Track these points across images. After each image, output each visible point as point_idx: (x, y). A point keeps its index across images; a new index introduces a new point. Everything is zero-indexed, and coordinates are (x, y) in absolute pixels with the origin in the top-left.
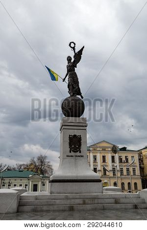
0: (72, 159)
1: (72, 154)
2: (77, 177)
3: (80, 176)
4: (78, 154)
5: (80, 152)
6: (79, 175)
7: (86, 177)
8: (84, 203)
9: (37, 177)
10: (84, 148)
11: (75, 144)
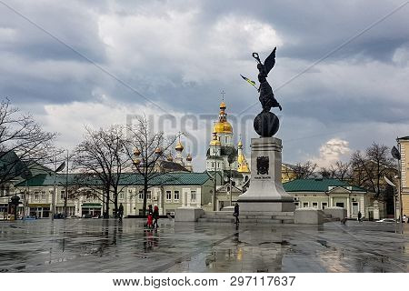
0: (260, 181)
1: (260, 175)
4: (265, 175)
5: (268, 174)
6: (262, 196)
8: (247, 218)
9: (341, 190)
10: (271, 169)
11: (262, 165)
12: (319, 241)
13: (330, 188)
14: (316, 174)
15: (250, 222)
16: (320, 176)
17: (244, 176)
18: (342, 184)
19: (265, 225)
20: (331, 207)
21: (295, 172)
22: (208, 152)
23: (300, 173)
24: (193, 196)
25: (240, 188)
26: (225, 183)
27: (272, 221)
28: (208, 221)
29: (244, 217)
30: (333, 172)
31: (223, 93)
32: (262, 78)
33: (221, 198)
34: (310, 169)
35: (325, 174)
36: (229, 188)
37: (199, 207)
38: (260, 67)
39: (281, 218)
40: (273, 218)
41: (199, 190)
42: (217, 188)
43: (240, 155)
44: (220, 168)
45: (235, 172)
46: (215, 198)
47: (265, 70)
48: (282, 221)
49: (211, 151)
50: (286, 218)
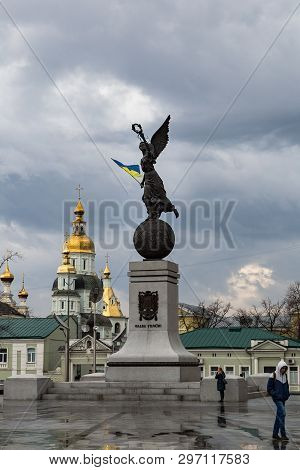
0: (143, 331)
1: (144, 322)
2: (143, 358)
3: (148, 358)
4: (153, 322)
5: (156, 319)
6: (147, 355)
7: (158, 358)
9: (272, 346)
10: (163, 312)
11: (148, 305)
12: (246, 430)
13: (253, 343)
14: (231, 321)
15: (129, 400)
16: (237, 324)
17: (113, 323)
18: (272, 336)
19: (153, 404)
20: (256, 374)
21: (195, 317)
22: (55, 284)
23: (204, 318)
24: (31, 357)
25: (109, 342)
26: (84, 334)
27: (165, 397)
28: (59, 399)
29: (120, 391)
30: (258, 318)
31: (79, 190)
32: (148, 165)
33: (77, 360)
34: (220, 312)
35: (244, 320)
36: (89, 343)
37: (40, 374)
38: (144, 147)
39: (181, 392)
40: (166, 392)
41: (40, 347)
42: (71, 342)
43: (106, 290)
44: (75, 310)
45: (99, 316)
46: (69, 361)
47: (152, 152)
48: (181, 398)
49: (60, 282)
50: (187, 392)
